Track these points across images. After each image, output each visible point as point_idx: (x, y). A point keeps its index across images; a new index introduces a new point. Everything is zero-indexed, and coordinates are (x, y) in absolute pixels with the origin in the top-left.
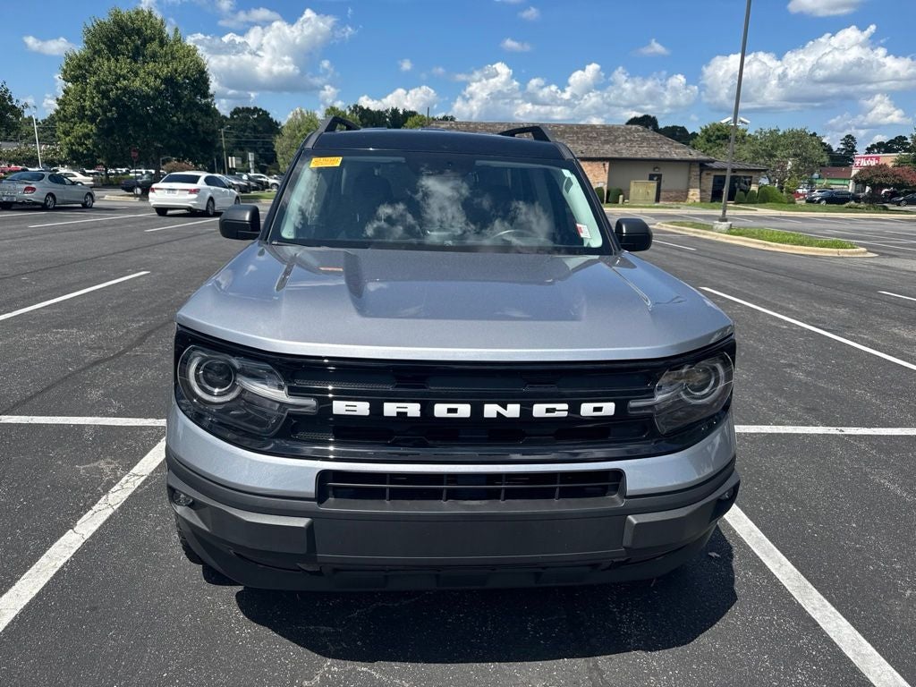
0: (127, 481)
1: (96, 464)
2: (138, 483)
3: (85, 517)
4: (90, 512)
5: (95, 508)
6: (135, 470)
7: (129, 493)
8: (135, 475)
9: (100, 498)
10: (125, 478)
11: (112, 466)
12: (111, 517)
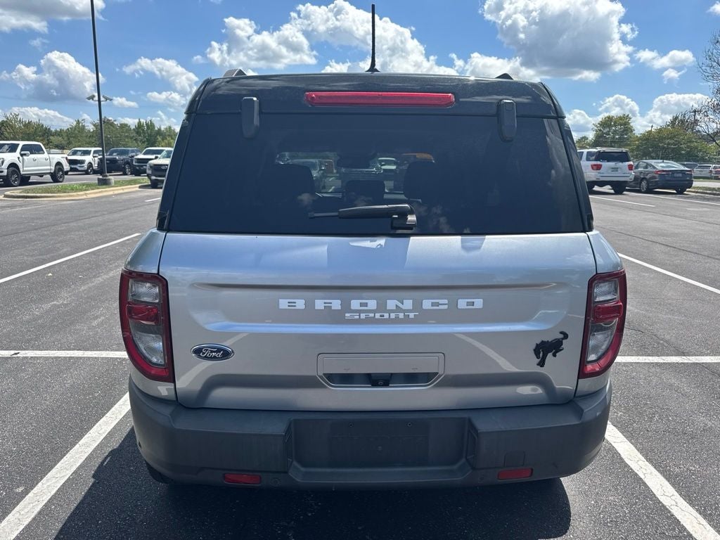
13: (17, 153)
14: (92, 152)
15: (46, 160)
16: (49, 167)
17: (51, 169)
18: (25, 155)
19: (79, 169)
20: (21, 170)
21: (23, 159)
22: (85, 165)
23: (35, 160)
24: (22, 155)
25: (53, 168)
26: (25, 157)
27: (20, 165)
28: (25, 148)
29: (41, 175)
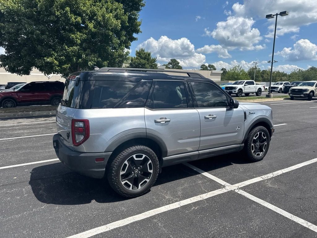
0: (266, 178)
1: (271, 186)
2: (263, 176)
3: (280, 174)
4: (278, 175)
5: (276, 175)
6: (262, 179)
7: (266, 175)
8: (263, 178)
9: (275, 177)
10: (266, 179)
11: (267, 183)
12: (274, 172)
13: (243, 85)
14: (283, 83)
15: (254, 87)
16: (255, 90)
17: (256, 91)
18: (246, 85)
19: (276, 90)
20: (243, 91)
21: (245, 87)
22: (279, 89)
23: (249, 87)
24: (245, 85)
25: (257, 90)
26: (245, 86)
27: (243, 89)
28: (247, 83)
29: (253, 93)
